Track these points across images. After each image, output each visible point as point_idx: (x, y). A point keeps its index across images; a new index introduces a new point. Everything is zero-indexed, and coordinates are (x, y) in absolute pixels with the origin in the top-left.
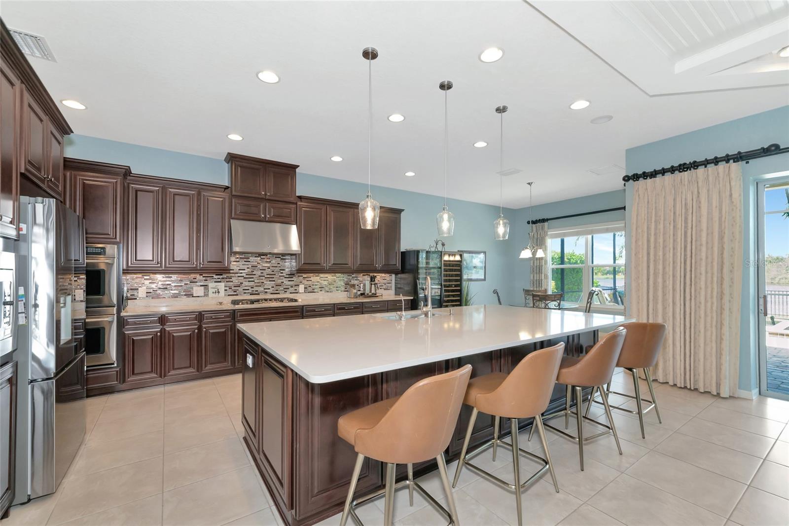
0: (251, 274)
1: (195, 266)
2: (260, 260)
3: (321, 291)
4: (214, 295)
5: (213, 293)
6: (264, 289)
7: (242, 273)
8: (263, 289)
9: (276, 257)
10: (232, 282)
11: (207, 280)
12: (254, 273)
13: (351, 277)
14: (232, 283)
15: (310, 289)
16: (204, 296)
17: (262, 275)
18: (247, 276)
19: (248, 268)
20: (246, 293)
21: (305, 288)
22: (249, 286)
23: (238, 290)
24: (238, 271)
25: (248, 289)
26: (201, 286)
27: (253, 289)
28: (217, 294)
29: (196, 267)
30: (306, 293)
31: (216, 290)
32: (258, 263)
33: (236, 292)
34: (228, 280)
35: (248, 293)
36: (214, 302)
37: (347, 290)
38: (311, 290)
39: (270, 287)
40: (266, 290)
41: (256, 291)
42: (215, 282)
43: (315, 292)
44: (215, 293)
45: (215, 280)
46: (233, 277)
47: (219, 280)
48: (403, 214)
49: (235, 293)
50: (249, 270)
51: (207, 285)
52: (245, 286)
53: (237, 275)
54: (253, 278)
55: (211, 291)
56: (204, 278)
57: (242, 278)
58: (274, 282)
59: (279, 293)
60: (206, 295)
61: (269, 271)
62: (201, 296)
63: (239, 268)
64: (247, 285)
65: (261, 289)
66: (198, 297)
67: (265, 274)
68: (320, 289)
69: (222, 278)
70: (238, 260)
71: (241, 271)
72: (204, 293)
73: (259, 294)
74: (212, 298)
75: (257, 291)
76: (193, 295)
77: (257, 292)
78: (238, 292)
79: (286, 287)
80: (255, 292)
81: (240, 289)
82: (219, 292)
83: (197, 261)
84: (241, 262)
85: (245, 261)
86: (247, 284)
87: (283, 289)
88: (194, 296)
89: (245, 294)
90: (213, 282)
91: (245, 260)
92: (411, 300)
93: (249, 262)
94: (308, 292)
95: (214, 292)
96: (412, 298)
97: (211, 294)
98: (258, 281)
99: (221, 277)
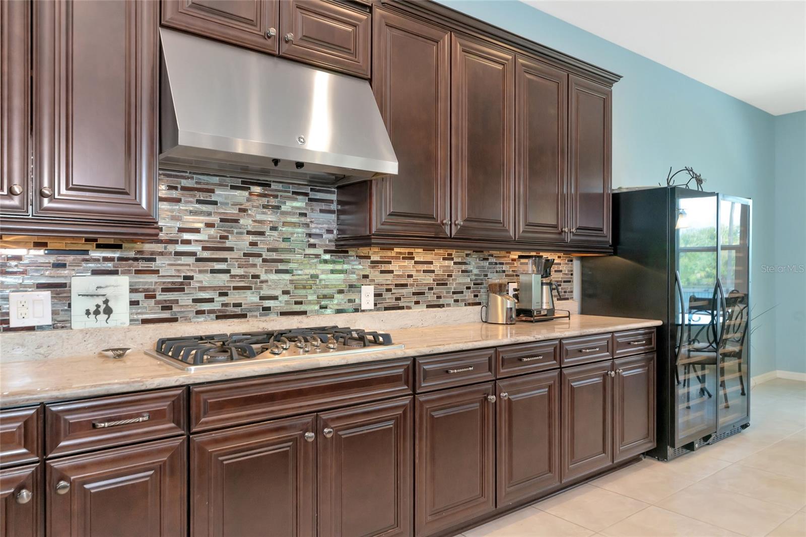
0: (219, 246)
1: (15, 202)
2: (248, 200)
3: (417, 303)
4: (91, 322)
5: (88, 313)
6: (262, 298)
7: (188, 242)
8: (256, 299)
9: (294, 193)
10: (157, 272)
11: (63, 266)
12: (228, 244)
13: (486, 264)
14: (152, 278)
15: (389, 299)
16: (54, 327)
17: (254, 250)
18: (206, 254)
19: (209, 225)
20: (202, 312)
21: (376, 295)
22: (213, 288)
23: (177, 302)
24: (174, 235)
25: (211, 300)
26: (41, 286)
27: (225, 299)
28: (102, 317)
29: (23, 207)
30: (378, 310)
31: (100, 300)
32: (241, 210)
33: (170, 308)
34: (141, 265)
35: (211, 312)
36: (92, 348)
37: (477, 300)
38: (393, 302)
39: (278, 292)
40: (267, 303)
41: (235, 305)
42: (95, 272)
43: (402, 308)
44: (97, 312)
45: (92, 265)
46: (161, 254)
47: (109, 266)
48: (616, 88)
49: (166, 315)
50: (212, 231)
51: (63, 285)
52: (202, 289)
53: (172, 248)
54: (225, 260)
55: (79, 305)
56: (52, 259)
57: (191, 260)
58: (287, 277)
59: (304, 313)
60: (61, 322)
61: (272, 238)
62: (41, 328)
63: (179, 224)
64: (205, 284)
65: (250, 298)
66: (31, 329)
67: (262, 248)
68: (415, 298)
69: (120, 259)
70: (174, 194)
71: (186, 236)
72: (54, 313)
73: (244, 316)
74: (86, 332)
75: (239, 305)
76: (7, 322)
77: (238, 310)
78: (175, 309)
79: (326, 291)
80: (231, 310)
81: (185, 299)
82: (108, 311)
83: (25, 183)
84: (187, 202)
85: (199, 202)
86: (207, 279)
87: (314, 297)
88: (13, 325)
89: (201, 318)
90: (86, 270)
91: (202, 196)
92: (658, 327)
93: (215, 203)
94: (386, 309)
95: (93, 309)
96: (659, 323)
97: (79, 320)
98: (241, 272)
99: (116, 254)
